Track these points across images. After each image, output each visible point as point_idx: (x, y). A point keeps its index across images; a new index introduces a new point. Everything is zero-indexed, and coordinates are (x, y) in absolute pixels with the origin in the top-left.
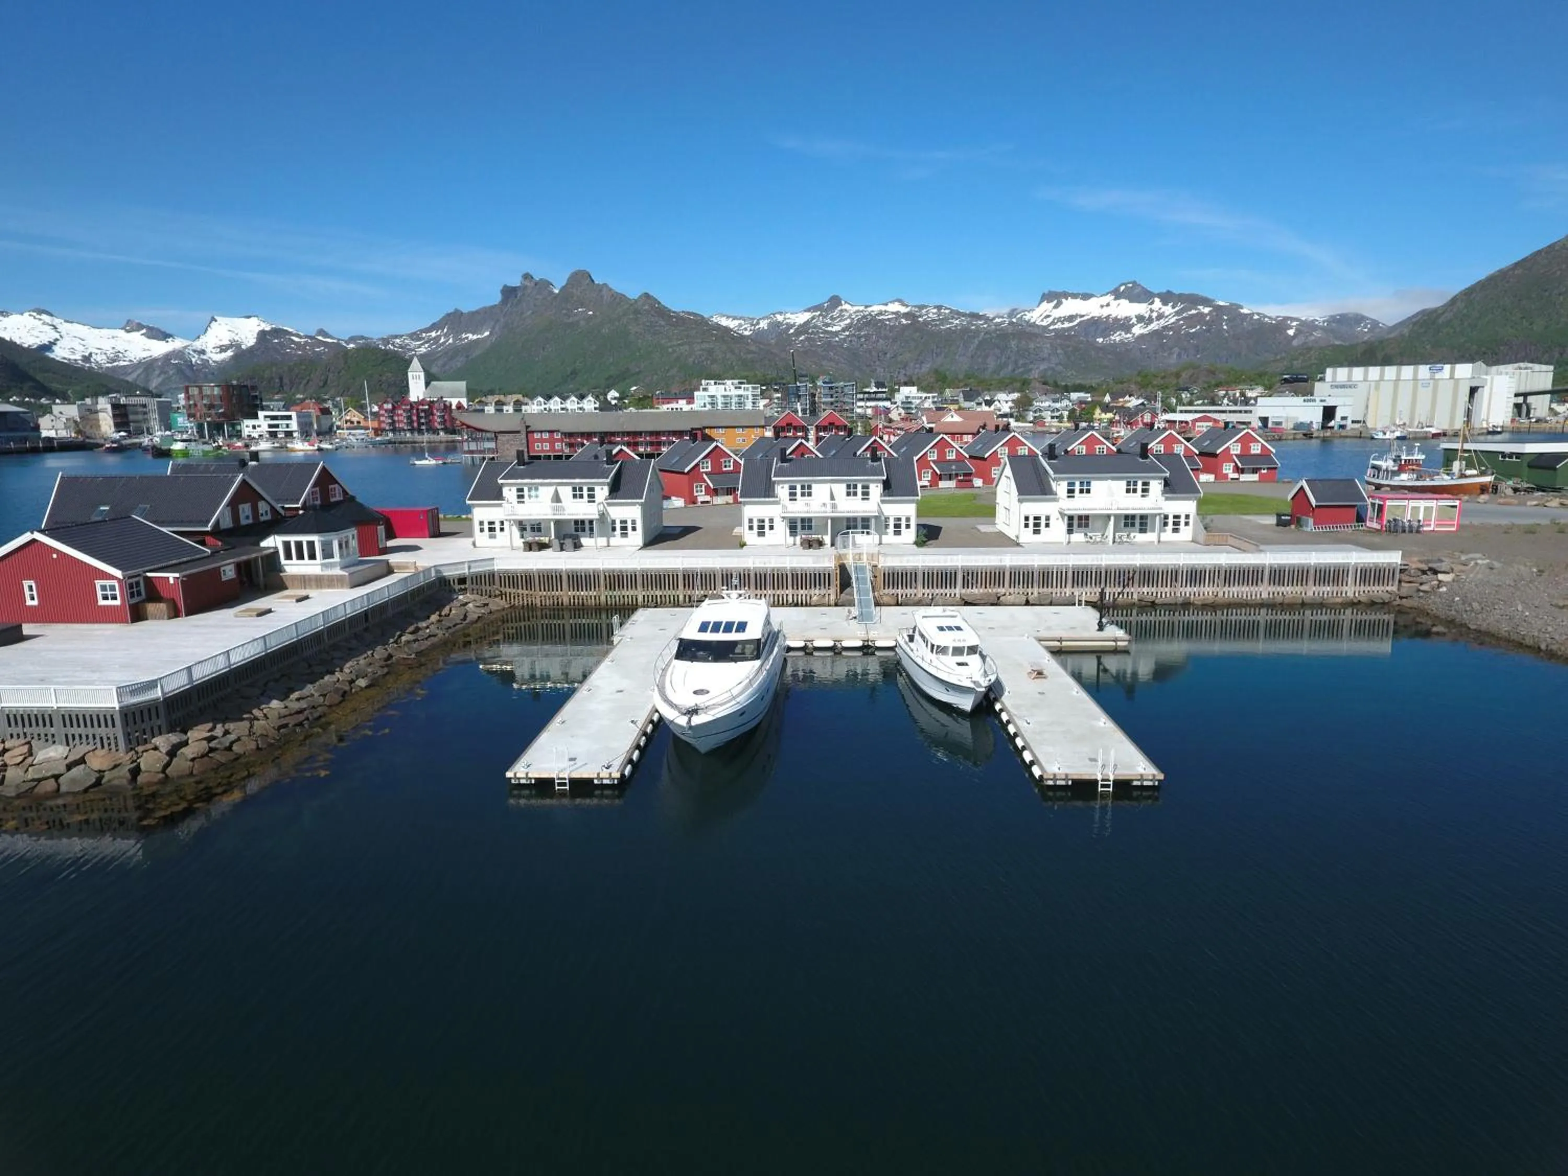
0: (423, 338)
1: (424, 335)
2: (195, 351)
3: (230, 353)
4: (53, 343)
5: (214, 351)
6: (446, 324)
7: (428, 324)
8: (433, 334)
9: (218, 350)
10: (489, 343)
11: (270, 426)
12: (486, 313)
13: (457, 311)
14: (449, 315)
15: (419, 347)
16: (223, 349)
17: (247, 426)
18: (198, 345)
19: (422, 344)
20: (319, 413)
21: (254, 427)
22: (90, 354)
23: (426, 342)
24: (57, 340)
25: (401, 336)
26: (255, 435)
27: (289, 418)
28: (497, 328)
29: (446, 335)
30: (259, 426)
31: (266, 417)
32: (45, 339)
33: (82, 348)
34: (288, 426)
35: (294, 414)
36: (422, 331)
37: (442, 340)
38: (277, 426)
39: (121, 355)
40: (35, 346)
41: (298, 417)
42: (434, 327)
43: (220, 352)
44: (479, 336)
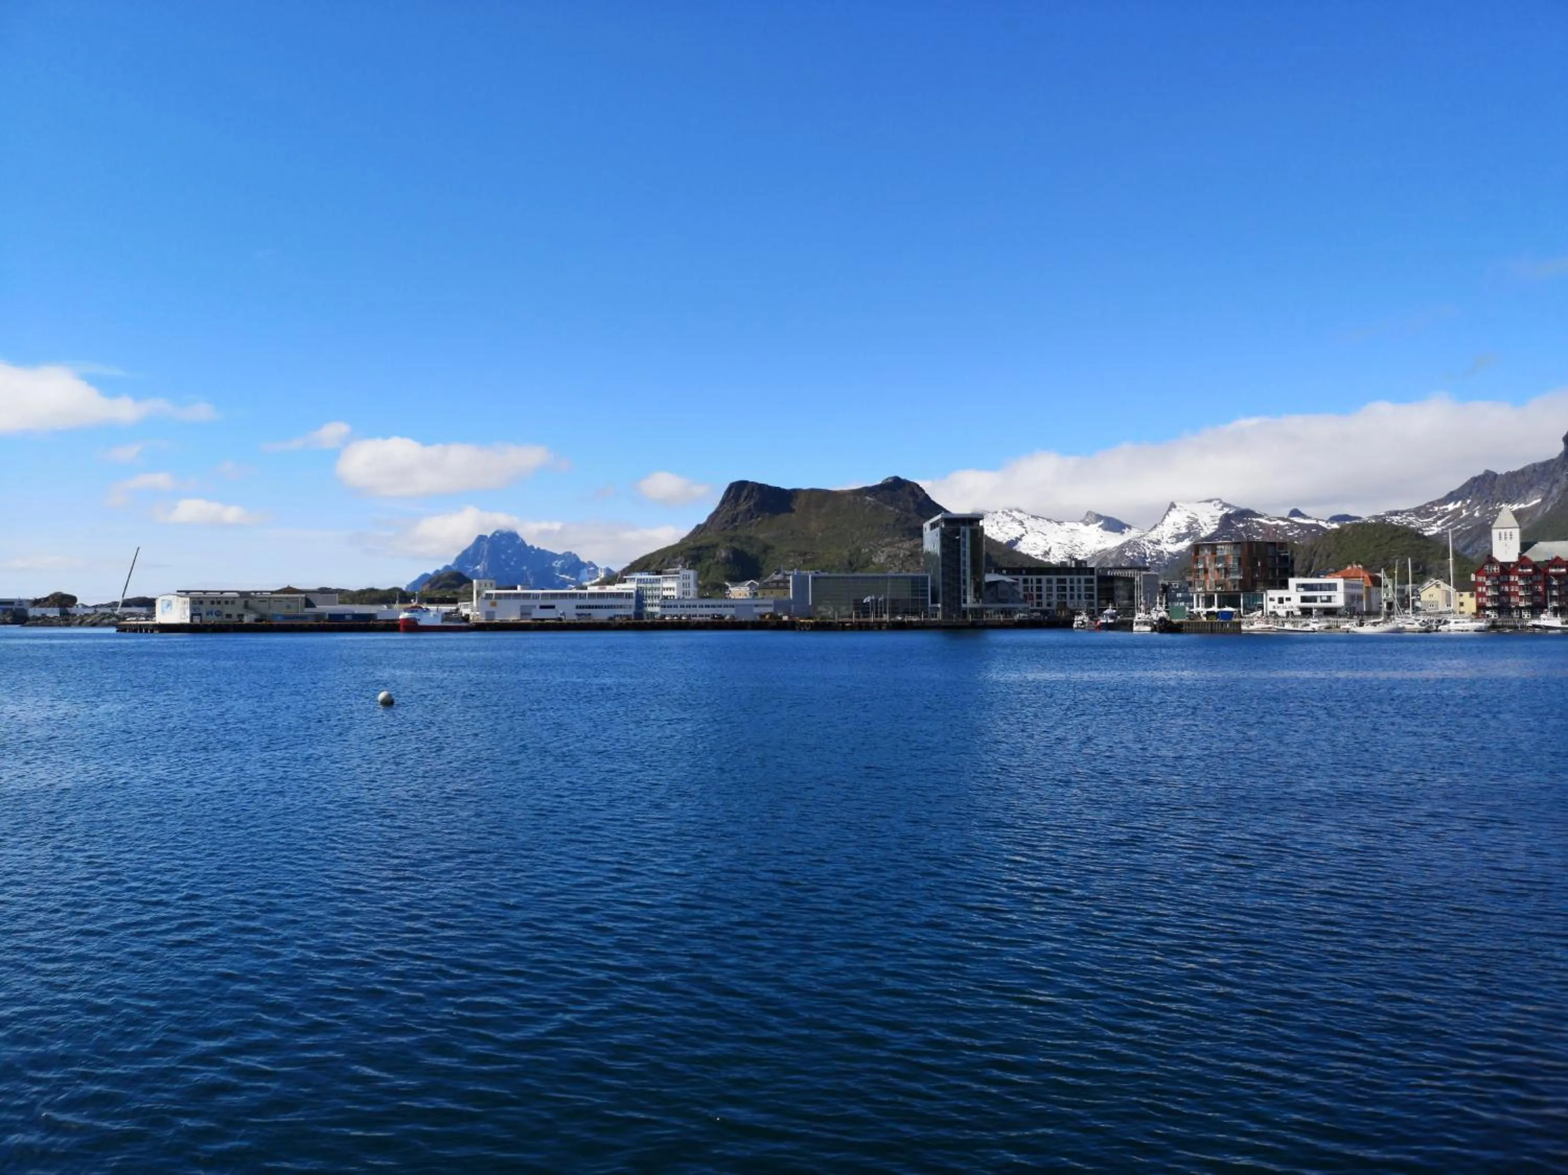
0: (1436, 513)
1: (1436, 509)
2: (1150, 542)
3: (1187, 543)
4: (1018, 539)
5: (1170, 541)
6: (1470, 493)
7: (1442, 494)
8: (1451, 507)
9: (1175, 540)
10: (1540, 514)
11: (1304, 599)
12: (1535, 471)
13: (1488, 474)
14: (1475, 480)
15: (1429, 525)
16: (1179, 538)
17: (1272, 600)
18: (1154, 535)
19: (1435, 522)
20: (1370, 584)
21: (1281, 601)
22: (1050, 549)
23: (1439, 518)
24: (1023, 535)
25: (1402, 512)
26: (1282, 612)
27: (1332, 587)
28: (1555, 491)
29: (1468, 507)
30: (1288, 599)
31: (1299, 586)
32: (1013, 535)
33: (1043, 543)
34: (1329, 599)
35: (1340, 582)
36: (1433, 504)
37: (1465, 513)
38: (1313, 599)
39: (1077, 548)
40: (1005, 542)
41: (1346, 586)
42: (1452, 497)
43: (1177, 542)
44: (1522, 506)
